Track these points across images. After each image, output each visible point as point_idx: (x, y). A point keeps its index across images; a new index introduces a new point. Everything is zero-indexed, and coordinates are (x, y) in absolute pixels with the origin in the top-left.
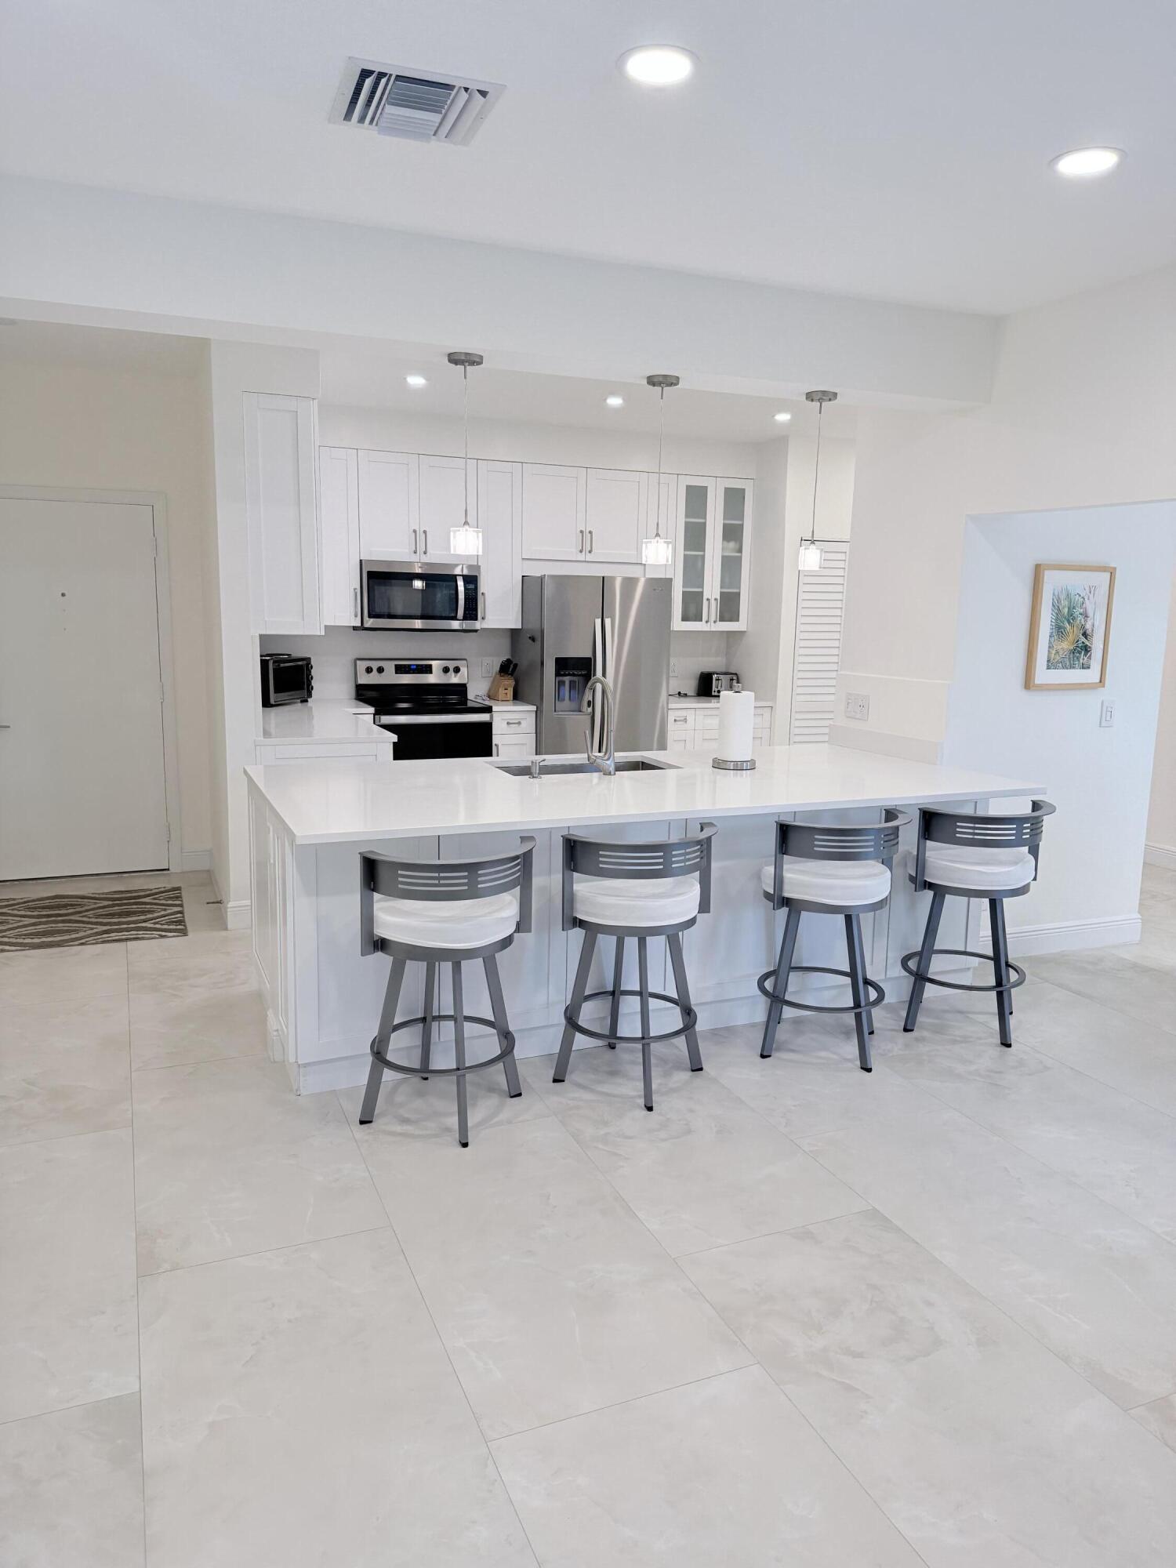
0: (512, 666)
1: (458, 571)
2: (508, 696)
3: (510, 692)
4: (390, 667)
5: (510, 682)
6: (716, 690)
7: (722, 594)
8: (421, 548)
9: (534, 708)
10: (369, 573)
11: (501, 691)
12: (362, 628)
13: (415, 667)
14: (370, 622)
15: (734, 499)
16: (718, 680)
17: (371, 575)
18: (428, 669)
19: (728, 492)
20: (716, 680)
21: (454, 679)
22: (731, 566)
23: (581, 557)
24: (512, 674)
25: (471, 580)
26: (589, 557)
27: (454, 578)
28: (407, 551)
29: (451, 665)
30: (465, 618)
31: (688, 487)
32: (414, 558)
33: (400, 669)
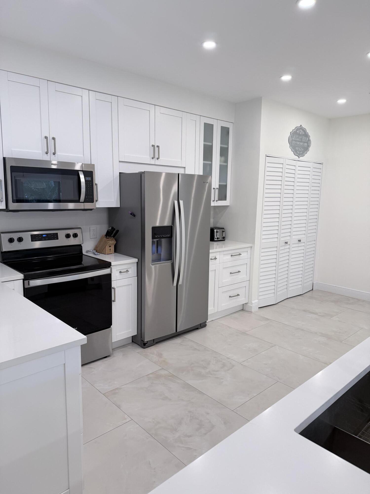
0: (115, 232)
1: (78, 167)
2: (112, 250)
3: (113, 248)
4: (27, 236)
5: (112, 242)
6: (216, 238)
7: (219, 185)
8: (52, 150)
9: (136, 260)
10: (12, 167)
11: (107, 248)
12: (7, 210)
13: (45, 236)
14: (13, 206)
15: (225, 132)
16: (217, 232)
17: (14, 169)
18: (55, 237)
19: (223, 128)
20: (216, 232)
21: (72, 241)
22: (223, 169)
23: (153, 162)
24: (114, 237)
25: (89, 174)
26: (157, 162)
27: (76, 173)
28: (40, 152)
29: (71, 232)
30: (86, 201)
31: (205, 124)
32: (46, 158)
33: (34, 238)
